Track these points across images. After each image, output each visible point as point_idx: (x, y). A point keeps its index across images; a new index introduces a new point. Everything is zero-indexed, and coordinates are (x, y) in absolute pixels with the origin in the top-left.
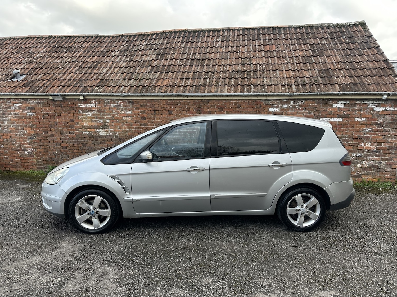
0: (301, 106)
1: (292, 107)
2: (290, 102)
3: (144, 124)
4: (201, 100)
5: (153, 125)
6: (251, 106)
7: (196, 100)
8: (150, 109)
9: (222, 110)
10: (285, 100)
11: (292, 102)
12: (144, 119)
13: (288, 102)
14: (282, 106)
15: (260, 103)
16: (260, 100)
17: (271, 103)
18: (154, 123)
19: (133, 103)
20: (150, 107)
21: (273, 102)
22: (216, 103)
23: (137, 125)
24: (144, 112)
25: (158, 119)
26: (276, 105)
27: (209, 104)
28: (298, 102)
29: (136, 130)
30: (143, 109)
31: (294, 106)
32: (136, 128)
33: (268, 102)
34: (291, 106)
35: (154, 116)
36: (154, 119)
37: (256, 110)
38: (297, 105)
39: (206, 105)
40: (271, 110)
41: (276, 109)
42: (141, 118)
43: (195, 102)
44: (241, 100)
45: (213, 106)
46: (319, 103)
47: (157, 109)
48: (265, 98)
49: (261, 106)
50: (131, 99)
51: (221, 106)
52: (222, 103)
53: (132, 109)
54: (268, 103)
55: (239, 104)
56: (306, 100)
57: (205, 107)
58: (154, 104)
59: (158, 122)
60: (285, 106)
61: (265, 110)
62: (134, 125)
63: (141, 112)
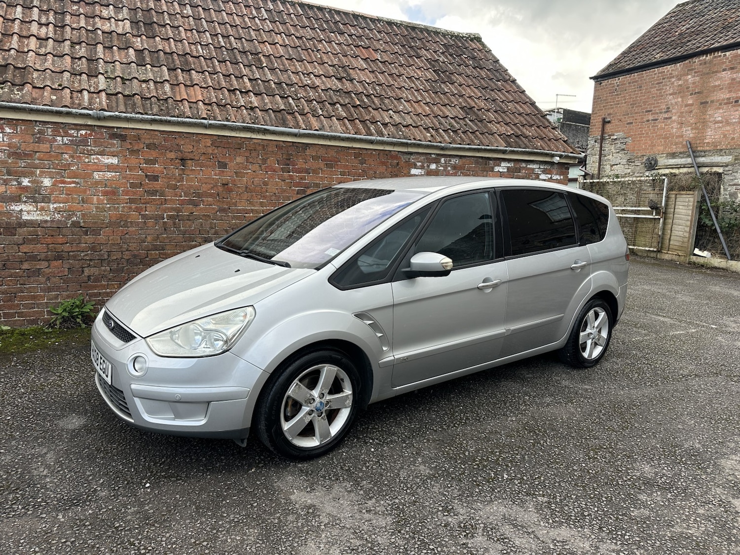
0: (454, 167)
1: (442, 168)
2: (440, 159)
3: (154, 193)
4: (291, 144)
5: (179, 194)
6: (383, 163)
7: (281, 143)
8: (172, 155)
9: (332, 167)
10: (433, 156)
11: (443, 160)
12: (155, 178)
13: (437, 162)
14: (428, 166)
15: (396, 157)
16: (397, 153)
17: (413, 159)
18: (182, 189)
19: (123, 138)
20: (171, 151)
21: (416, 159)
22: (322, 152)
23: (134, 193)
24: (154, 162)
25: (191, 180)
26: (420, 164)
27: (308, 152)
28: (451, 161)
29: (133, 206)
30: (152, 155)
31: (445, 167)
32: (131, 201)
33: (409, 157)
34: (441, 166)
35: (181, 172)
36: (182, 180)
37: (390, 170)
38: (449, 166)
39: (301, 156)
40: (414, 171)
41: (420, 171)
42: (146, 176)
43: (279, 145)
44: (366, 149)
45: (315, 158)
46: (478, 163)
47: (190, 156)
48: (406, 150)
49: (398, 164)
50: (117, 128)
51: (330, 159)
52: (332, 153)
53: (120, 152)
54: (409, 159)
55: (363, 157)
56: (461, 157)
57: (300, 158)
58: (182, 142)
59: (191, 186)
60: (433, 166)
61: (405, 172)
62: (126, 193)
63: (147, 162)
